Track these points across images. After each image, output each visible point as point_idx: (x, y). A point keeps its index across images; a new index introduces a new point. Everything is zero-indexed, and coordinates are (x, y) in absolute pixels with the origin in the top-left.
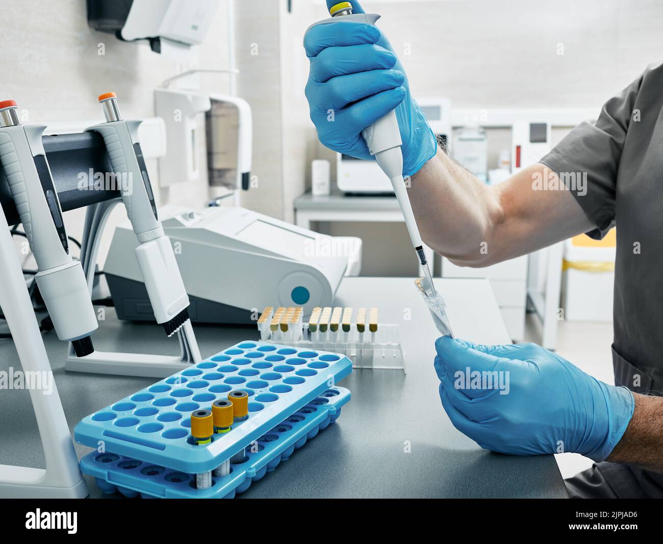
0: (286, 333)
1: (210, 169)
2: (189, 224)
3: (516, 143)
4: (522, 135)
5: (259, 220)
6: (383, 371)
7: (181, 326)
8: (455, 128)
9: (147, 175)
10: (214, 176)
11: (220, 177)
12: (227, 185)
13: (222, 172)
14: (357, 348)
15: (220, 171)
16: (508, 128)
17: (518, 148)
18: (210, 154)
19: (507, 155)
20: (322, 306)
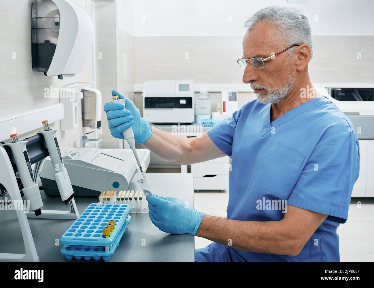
0: (109, 201)
1: (83, 119)
2: (73, 158)
3: (223, 100)
4: (225, 97)
5: (101, 153)
6: (144, 214)
7: (70, 201)
8: (196, 92)
9: (59, 148)
10: (85, 123)
11: (88, 123)
12: (91, 127)
13: (89, 121)
14: (135, 206)
15: (87, 120)
16: (220, 92)
17: (224, 103)
18: (83, 113)
19: (220, 106)
20: (123, 190)
